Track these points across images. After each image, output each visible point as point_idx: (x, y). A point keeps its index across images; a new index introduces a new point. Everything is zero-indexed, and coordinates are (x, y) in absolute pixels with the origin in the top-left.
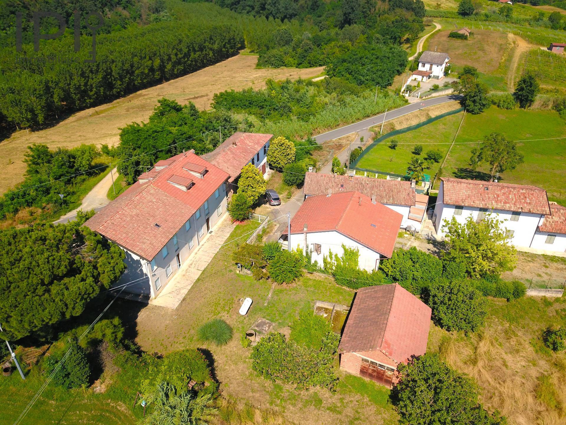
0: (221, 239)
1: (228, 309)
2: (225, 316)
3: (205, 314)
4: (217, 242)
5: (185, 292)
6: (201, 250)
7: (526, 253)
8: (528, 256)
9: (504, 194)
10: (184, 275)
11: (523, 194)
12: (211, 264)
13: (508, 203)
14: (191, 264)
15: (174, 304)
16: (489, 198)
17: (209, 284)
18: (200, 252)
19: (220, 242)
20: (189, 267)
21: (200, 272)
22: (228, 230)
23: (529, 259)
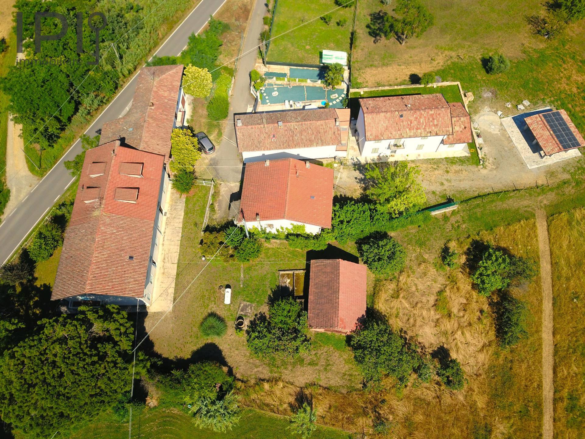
0: (178, 221)
1: (213, 299)
2: (213, 308)
3: (198, 309)
4: (176, 225)
5: (172, 291)
6: (165, 239)
7: (433, 159)
8: (434, 163)
9: (416, 118)
10: (163, 273)
11: (432, 115)
12: (182, 254)
13: (420, 129)
14: (164, 259)
15: (169, 307)
16: (404, 126)
17: (188, 277)
18: (166, 242)
19: (178, 223)
20: (164, 262)
21: (176, 266)
22: (180, 207)
23: (435, 167)
